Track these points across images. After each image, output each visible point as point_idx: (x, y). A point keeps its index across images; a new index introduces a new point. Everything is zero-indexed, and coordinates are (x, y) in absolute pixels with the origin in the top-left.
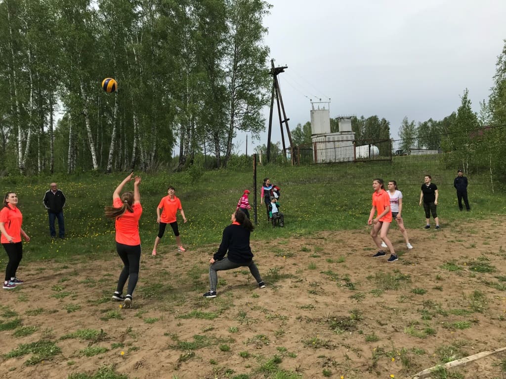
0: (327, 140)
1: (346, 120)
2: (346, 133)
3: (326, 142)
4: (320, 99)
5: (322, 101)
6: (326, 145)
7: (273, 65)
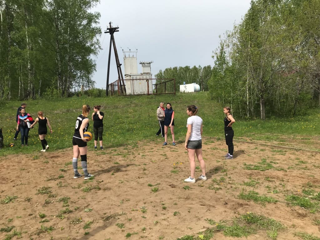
0: (131, 79)
1: (146, 65)
2: (146, 74)
3: (130, 80)
4: (130, 50)
5: (131, 51)
6: (131, 81)
7: (111, 26)
